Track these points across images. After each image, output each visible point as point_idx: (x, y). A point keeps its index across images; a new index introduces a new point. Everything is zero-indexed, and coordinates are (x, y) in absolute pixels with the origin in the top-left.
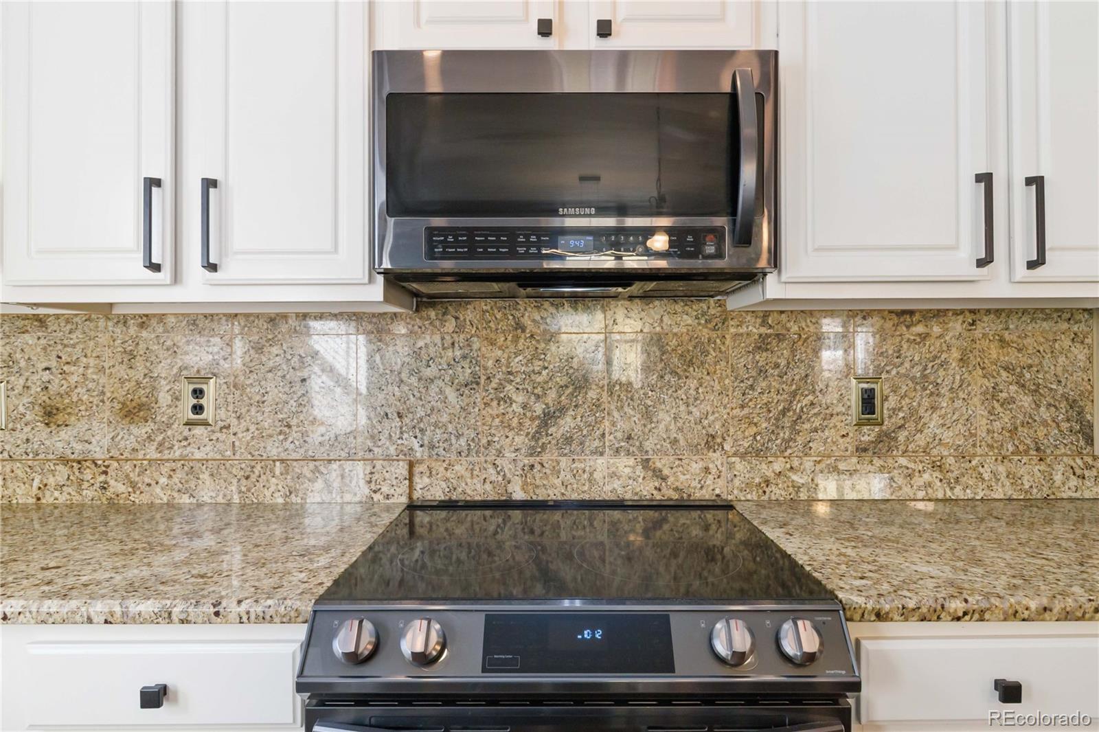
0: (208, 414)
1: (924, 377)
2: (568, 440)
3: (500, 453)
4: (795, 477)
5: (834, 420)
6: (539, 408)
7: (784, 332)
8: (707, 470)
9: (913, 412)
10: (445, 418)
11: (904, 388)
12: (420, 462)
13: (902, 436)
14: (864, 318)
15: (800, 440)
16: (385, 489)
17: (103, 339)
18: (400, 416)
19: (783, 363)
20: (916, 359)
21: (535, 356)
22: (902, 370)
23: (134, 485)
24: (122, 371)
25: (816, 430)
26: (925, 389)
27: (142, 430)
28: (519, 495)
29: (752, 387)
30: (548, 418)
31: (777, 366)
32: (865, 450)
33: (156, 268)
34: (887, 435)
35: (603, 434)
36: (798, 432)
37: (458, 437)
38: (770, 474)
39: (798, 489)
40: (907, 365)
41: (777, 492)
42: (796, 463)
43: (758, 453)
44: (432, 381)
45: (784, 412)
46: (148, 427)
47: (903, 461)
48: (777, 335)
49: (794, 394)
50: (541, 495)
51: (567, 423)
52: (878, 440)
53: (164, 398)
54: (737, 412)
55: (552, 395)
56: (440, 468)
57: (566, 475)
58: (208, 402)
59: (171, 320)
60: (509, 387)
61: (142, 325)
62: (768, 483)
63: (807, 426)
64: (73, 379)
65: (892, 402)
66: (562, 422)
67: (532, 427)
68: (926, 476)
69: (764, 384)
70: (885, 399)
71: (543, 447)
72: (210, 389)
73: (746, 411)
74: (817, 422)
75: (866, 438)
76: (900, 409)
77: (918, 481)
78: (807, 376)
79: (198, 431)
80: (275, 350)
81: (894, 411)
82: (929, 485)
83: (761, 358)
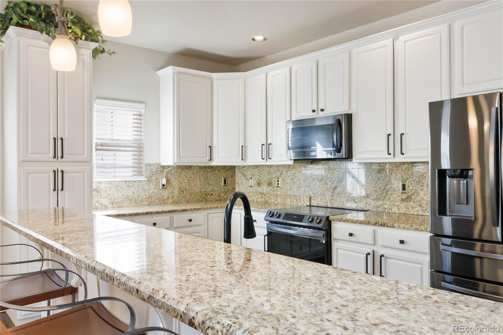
0: (280, 185)
1: (419, 181)
2: (339, 194)
3: (326, 196)
4: (385, 206)
5: (396, 192)
6: (333, 186)
7: (384, 168)
8: (367, 203)
9: (416, 190)
10: (316, 188)
11: (414, 184)
12: (312, 197)
13: (413, 197)
14: (403, 164)
15: (388, 197)
16: (306, 202)
17: (265, 170)
18: (309, 187)
19: (384, 176)
20: (417, 176)
21: (332, 174)
22: (413, 179)
23: (269, 198)
24: (268, 176)
25: (391, 194)
26: (419, 184)
27: (271, 188)
28: (329, 206)
29: (377, 183)
30: (335, 189)
31: (382, 177)
32: (404, 200)
33: (264, 159)
34: (409, 196)
35: (345, 193)
36: (387, 195)
37: (319, 192)
38: (379, 205)
39: (385, 209)
40: (415, 177)
41: (380, 209)
42: (385, 202)
43: (378, 199)
44: (314, 179)
45: (384, 189)
46: (272, 187)
47: (411, 204)
48: (382, 169)
49: (386, 185)
50: (334, 206)
51: (338, 190)
52: (407, 198)
53: (274, 182)
54: (373, 189)
55: (335, 183)
56: (315, 198)
57: (338, 202)
58: (280, 183)
59: (274, 166)
60: (328, 181)
61: (270, 167)
62: (378, 207)
63: (389, 193)
64: (262, 178)
65: (411, 187)
66: (337, 189)
67: (332, 190)
68: (417, 208)
69: (379, 182)
70: (409, 187)
71: (334, 195)
72: (280, 180)
73: (375, 188)
74: (392, 192)
75: (404, 197)
76: (413, 190)
77: (415, 209)
78: (389, 180)
79: (278, 188)
80: (289, 172)
81: (411, 190)
82: (418, 211)
83: (379, 175)
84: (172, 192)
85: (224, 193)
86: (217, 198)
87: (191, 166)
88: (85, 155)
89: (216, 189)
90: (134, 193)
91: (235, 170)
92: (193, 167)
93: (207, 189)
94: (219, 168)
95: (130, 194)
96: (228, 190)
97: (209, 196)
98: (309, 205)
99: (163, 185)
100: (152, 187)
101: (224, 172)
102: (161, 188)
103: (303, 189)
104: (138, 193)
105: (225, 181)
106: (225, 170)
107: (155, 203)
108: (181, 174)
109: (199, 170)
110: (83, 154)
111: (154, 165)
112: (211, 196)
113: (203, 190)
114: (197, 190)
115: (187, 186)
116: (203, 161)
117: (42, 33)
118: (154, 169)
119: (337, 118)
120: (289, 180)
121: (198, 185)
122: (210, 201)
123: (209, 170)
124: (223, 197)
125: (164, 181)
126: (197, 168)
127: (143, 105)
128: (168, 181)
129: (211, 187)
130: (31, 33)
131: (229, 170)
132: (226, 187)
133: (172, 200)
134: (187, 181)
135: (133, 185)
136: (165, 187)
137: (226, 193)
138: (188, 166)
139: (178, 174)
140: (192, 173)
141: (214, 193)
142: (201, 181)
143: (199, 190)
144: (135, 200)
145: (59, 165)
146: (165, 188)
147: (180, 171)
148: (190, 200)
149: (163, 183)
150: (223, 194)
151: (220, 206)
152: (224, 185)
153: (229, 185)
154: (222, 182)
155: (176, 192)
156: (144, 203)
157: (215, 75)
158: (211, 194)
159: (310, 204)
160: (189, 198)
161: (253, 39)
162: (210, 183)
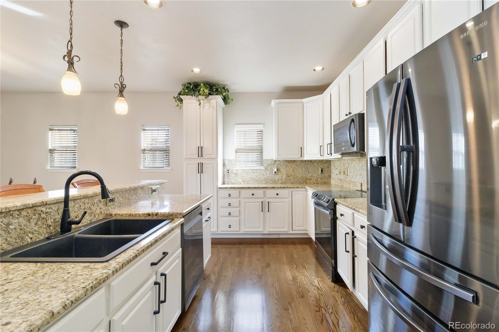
0: (348, 174)
16: (359, 188)
17: (342, 163)
23: (343, 183)
33: (329, 154)
46: (345, 175)
58: (348, 172)
64: (341, 168)
72: (348, 170)
79: (347, 176)
84: (282, 177)
85: (320, 179)
86: (315, 182)
87: (295, 160)
89: (315, 175)
90: (257, 176)
91: (330, 163)
92: (296, 161)
93: (307, 175)
94: (317, 162)
95: (255, 177)
96: (325, 177)
97: (308, 180)
99: (275, 172)
100: (268, 173)
101: (321, 164)
102: (274, 174)
103: (358, 177)
104: (259, 176)
105: (322, 171)
106: (322, 163)
107: (269, 183)
108: (288, 165)
109: (301, 163)
110: (213, 155)
111: (269, 160)
112: (310, 180)
113: (304, 176)
114: (299, 176)
115: (292, 173)
116: (297, 157)
118: (269, 162)
119: (352, 118)
120: (352, 170)
121: (300, 173)
122: (309, 183)
123: (309, 163)
124: (320, 181)
125: (276, 170)
126: (300, 161)
127: (263, 125)
129: (310, 175)
131: (326, 163)
132: (322, 175)
133: (281, 182)
134: (292, 170)
135: (257, 172)
136: (277, 173)
137: (323, 178)
138: (293, 161)
139: (285, 166)
140: (296, 165)
141: (313, 178)
142: (302, 170)
143: (301, 175)
144: (257, 180)
145: (201, 160)
146: (276, 174)
147: (287, 163)
148: (294, 182)
149: (275, 171)
150: (320, 180)
151: (301, 186)
152: (321, 173)
153: (325, 173)
154: (319, 171)
155: (284, 176)
156: (263, 183)
158: (310, 179)
159: (361, 189)
160: (293, 181)
162: (309, 171)
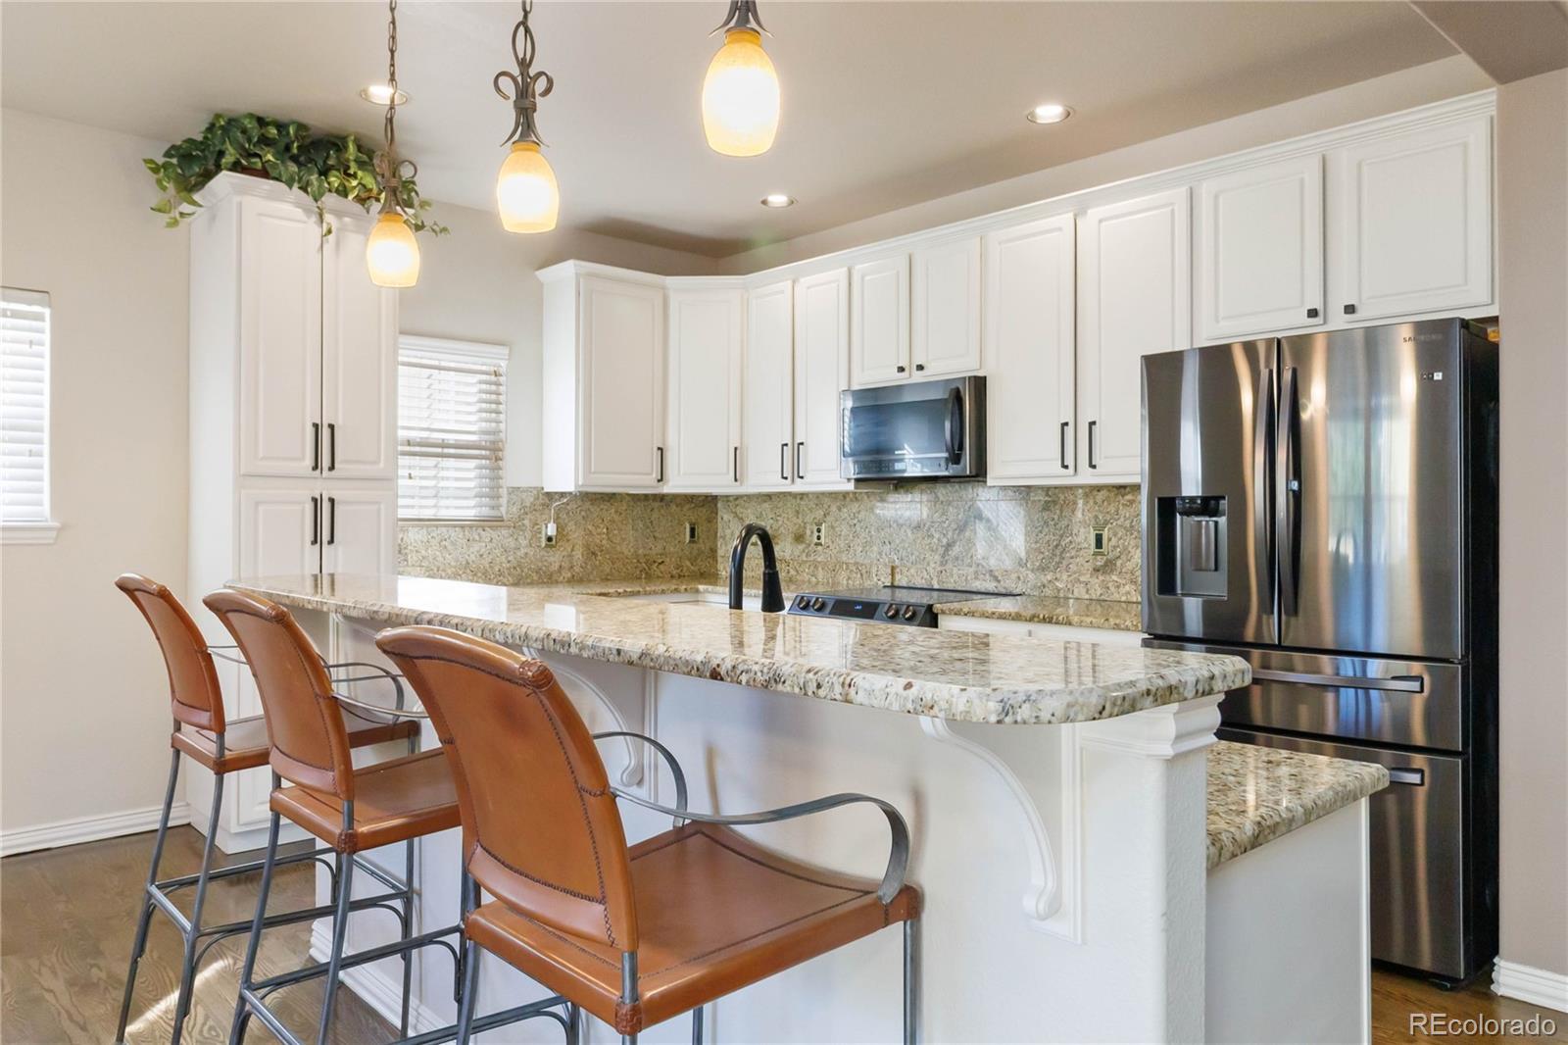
0: (822, 540)
1: (1132, 527)
2: (957, 559)
3: (928, 564)
4: (1057, 584)
5: (1082, 552)
6: (945, 541)
7: (1056, 499)
8: (1019, 578)
9: (1125, 548)
10: (907, 545)
11: (1121, 533)
12: (897, 567)
13: (1119, 563)
14: (1098, 491)
15: (1065, 563)
16: (883, 579)
17: (789, 505)
18: (890, 543)
19: (1056, 517)
20: (1127, 515)
21: (943, 514)
22: (1119, 522)
23: (797, 571)
24: (794, 519)
25: (1072, 558)
26: (1132, 534)
27: (801, 547)
28: (936, 586)
29: (1041, 532)
30: (949, 546)
31: (1053, 519)
32: (1098, 571)
33: (786, 478)
34: (1111, 562)
35: (972, 557)
36: (1063, 558)
37: (912, 554)
38: (1045, 582)
39: (1059, 591)
40: (1122, 519)
41: (1048, 592)
42: (1058, 576)
43: (1043, 569)
44: (902, 526)
45: (1057, 546)
46: (804, 546)
47: (1114, 578)
48: (1054, 501)
49: (1062, 536)
50: (945, 586)
51: (956, 550)
52: (1106, 565)
53: (808, 532)
54: (1033, 545)
55: (950, 534)
56: (905, 570)
57: (955, 577)
58: (822, 534)
59: (811, 496)
60: (932, 529)
61: (801, 499)
62: (1044, 586)
63: (1068, 555)
64: (780, 523)
65: (1114, 541)
66: (954, 549)
67: (941, 550)
68: (1127, 588)
69: (1047, 530)
70: (1110, 540)
71: (946, 561)
72: (823, 528)
73: (1038, 545)
74: (1073, 553)
75: (1099, 563)
76: (1118, 546)
77: (1123, 590)
78: (1068, 526)
79: (820, 548)
80: (845, 510)
81: (1115, 547)
82: (1128, 593)
83: (1046, 514)
84: (570, 556)
85: (689, 560)
86: (674, 572)
87: (614, 494)
88: (382, 465)
89: (672, 549)
90: (481, 556)
91: (716, 505)
92: (618, 497)
93: (651, 549)
94: (678, 501)
95: (473, 557)
96: (700, 552)
97: (654, 566)
98: (889, 584)
99: (550, 539)
100: (524, 543)
101: (690, 509)
102: (543, 545)
103: (875, 548)
104: (491, 557)
105: (693, 530)
106: (693, 505)
107: (529, 581)
108: (591, 512)
109: (632, 503)
110: (376, 462)
111: (528, 490)
112: (661, 566)
113: (640, 552)
114: (626, 552)
115: (604, 542)
116: (642, 482)
117: (290, 187)
118: (529, 500)
119: (954, 386)
120: (844, 529)
121: (629, 541)
122: (658, 577)
123: (656, 504)
124: (688, 568)
125: (551, 530)
126: (628, 498)
127: (505, 351)
128: (560, 529)
129: (659, 549)
130: (266, 187)
131: (703, 505)
132: (694, 545)
133: (569, 575)
134: (605, 530)
135: (480, 538)
136: (554, 542)
137: (695, 560)
138: (607, 494)
139: (583, 513)
140: (616, 512)
141: (668, 560)
142: (637, 530)
143: (632, 550)
144: (485, 573)
145: (325, 487)
146: (552, 546)
147: (588, 505)
148: (612, 575)
149: (549, 534)
150: (688, 563)
152: (690, 542)
153: (701, 541)
154: (685, 534)
155: (578, 554)
156: (505, 580)
157: (672, 281)
158: (660, 561)
159: (892, 583)
160: (608, 570)
161: (764, 202)
162: (657, 535)
